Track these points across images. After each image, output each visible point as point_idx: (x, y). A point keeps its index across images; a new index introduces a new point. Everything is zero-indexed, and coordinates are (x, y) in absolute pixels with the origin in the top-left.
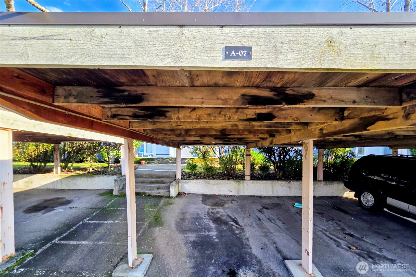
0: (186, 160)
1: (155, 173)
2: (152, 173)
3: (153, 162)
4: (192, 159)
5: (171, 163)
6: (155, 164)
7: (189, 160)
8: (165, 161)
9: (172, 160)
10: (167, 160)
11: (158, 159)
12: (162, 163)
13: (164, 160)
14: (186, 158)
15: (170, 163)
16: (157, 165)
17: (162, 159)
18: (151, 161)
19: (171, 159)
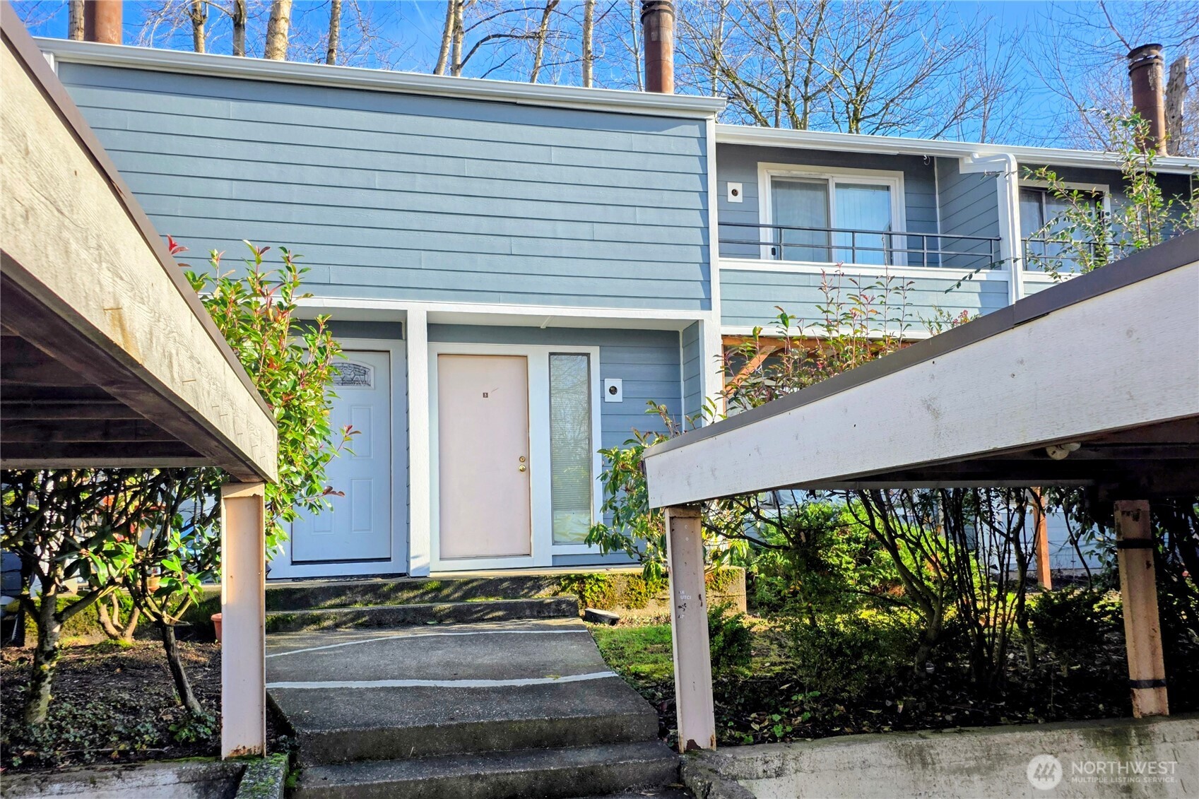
0: (539, 588)
1: (498, 712)
2: (473, 713)
3: (316, 620)
4: (575, 585)
5: (448, 616)
6: (328, 628)
7: (556, 588)
8: (389, 605)
9: (446, 592)
10: (406, 595)
11: (338, 592)
12: (378, 622)
13: (386, 597)
14: (538, 579)
15: (440, 619)
16: (347, 638)
17: (374, 589)
18: (297, 613)
19: (438, 589)
